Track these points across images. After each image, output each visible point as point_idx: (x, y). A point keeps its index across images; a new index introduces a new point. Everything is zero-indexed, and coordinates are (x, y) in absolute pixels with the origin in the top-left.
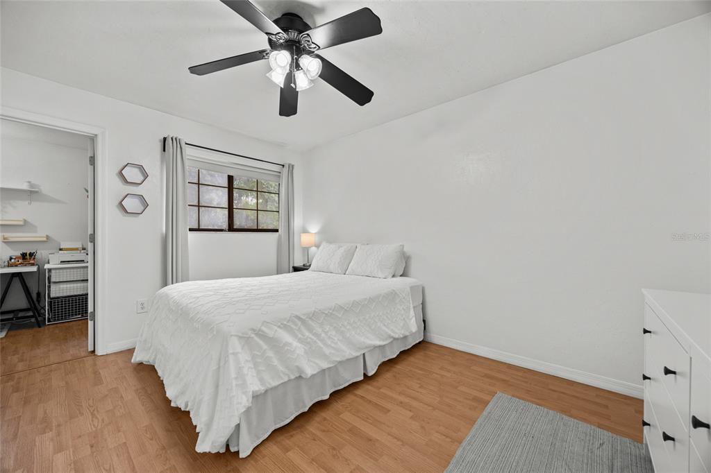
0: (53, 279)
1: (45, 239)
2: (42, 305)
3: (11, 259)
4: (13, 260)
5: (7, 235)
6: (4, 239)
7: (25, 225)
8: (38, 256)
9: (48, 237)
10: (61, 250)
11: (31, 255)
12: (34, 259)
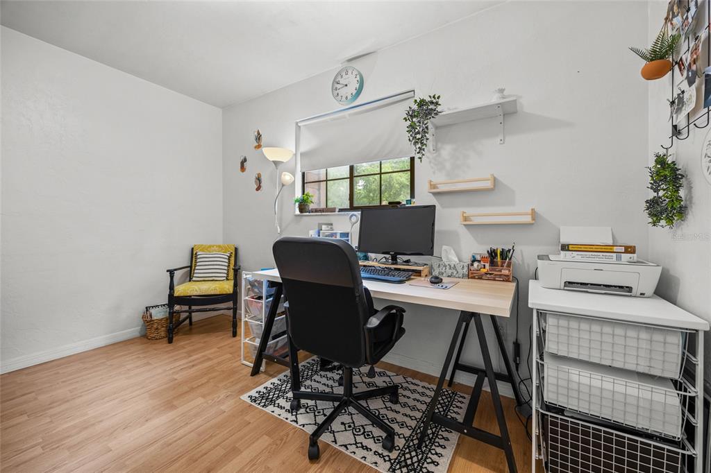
0: (550, 347)
1: (528, 219)
2: (523, 371)
3: (474, 260)
4: (476, 264)
5: (469, 211)
6: (466, 219)
7: (494, 189)
8: (516, 258)
9: (534, 214)
10: (565, 248)
11: (505, 254)
12: (509, 266)
